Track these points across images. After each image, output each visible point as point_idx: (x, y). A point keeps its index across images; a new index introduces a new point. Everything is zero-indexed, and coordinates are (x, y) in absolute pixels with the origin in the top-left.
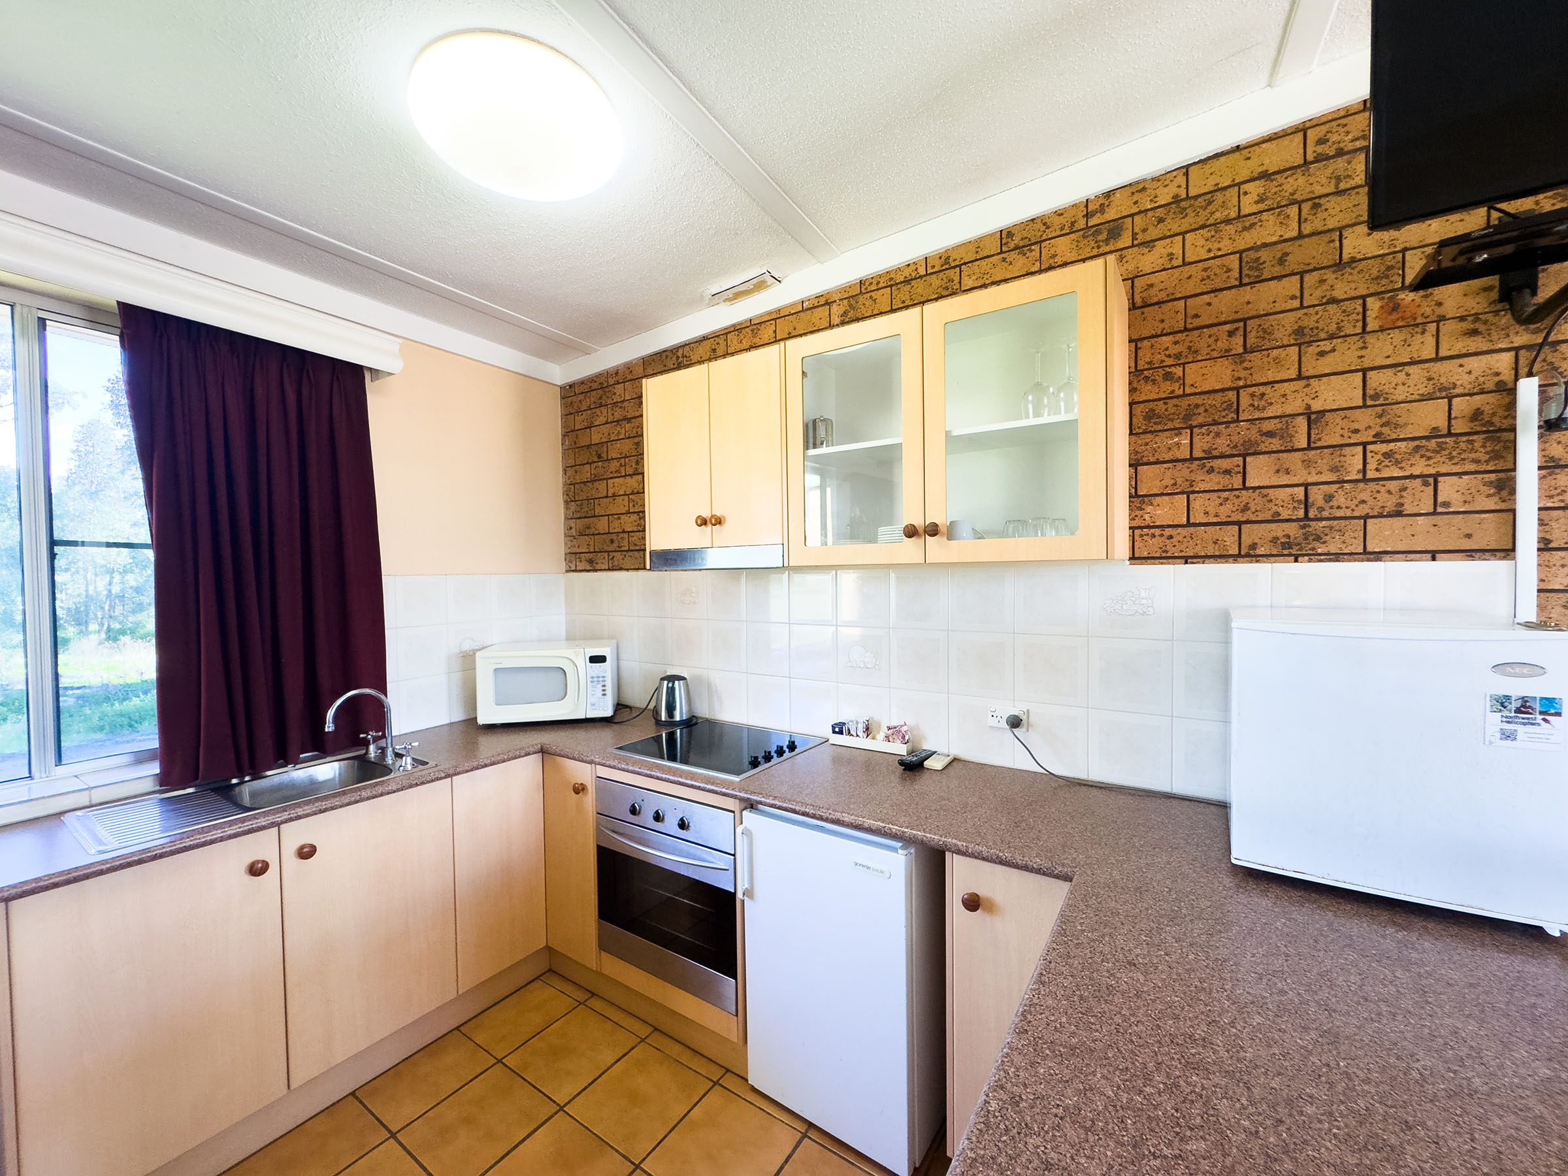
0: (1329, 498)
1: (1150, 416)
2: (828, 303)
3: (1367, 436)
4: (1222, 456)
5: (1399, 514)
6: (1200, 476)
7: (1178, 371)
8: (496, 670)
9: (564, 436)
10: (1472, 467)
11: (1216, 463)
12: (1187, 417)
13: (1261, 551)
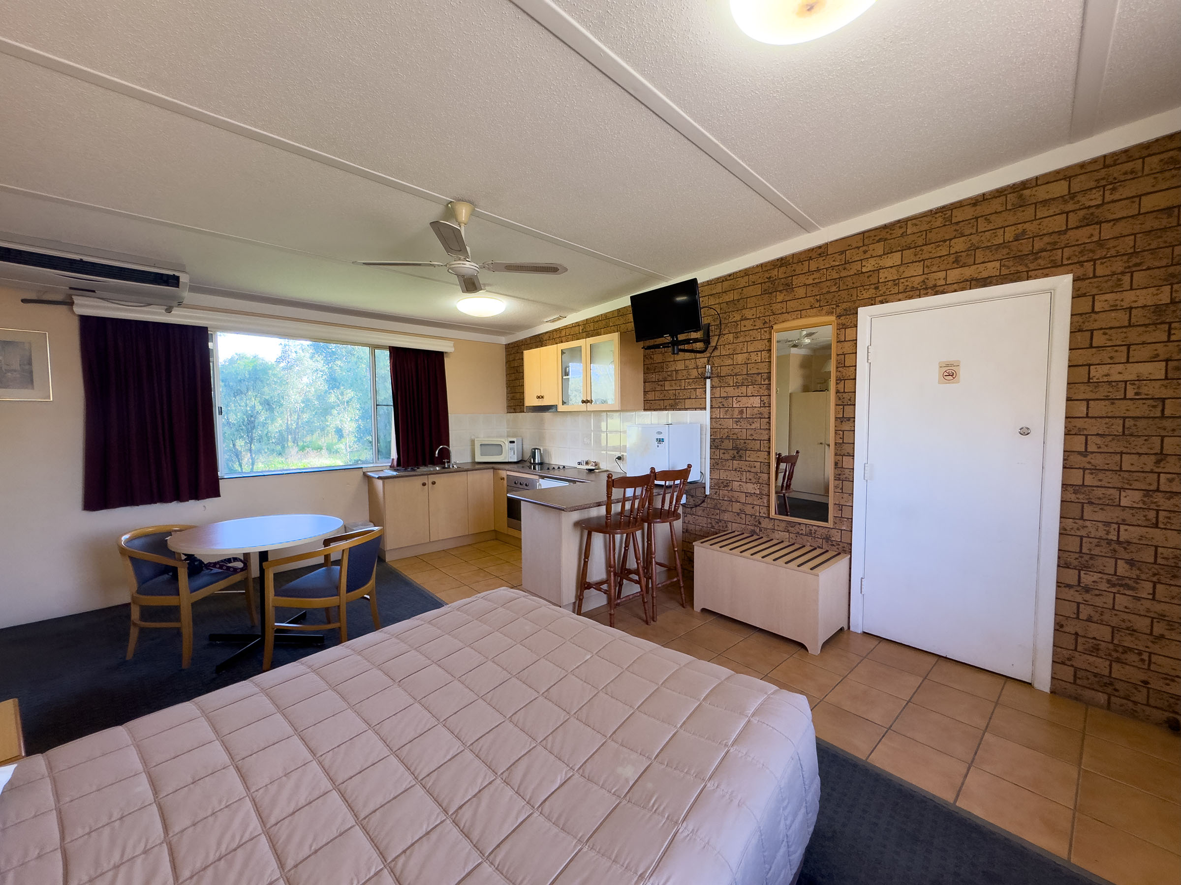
0: (679, 393)
1: (648, 368)
2: (579, 326)
3: (685, 378)
4: (661, 381)
5: (690, 398)
6: (657, 386)
7: (652, 356)
8: (481, 445)
9: (506, 363)
10: (701, 387)
11: (660, 383)
12: (654, 370)
13: (667, 408)
